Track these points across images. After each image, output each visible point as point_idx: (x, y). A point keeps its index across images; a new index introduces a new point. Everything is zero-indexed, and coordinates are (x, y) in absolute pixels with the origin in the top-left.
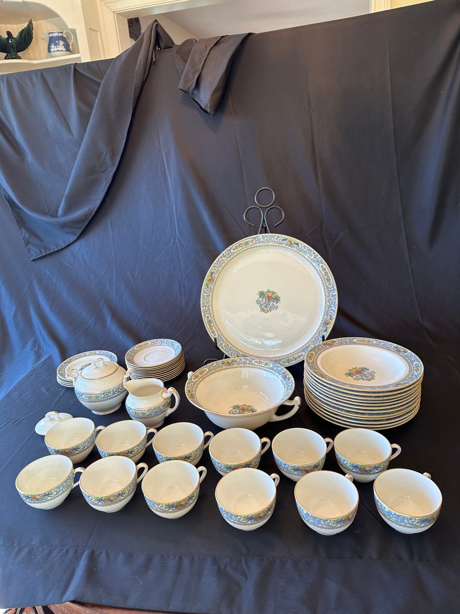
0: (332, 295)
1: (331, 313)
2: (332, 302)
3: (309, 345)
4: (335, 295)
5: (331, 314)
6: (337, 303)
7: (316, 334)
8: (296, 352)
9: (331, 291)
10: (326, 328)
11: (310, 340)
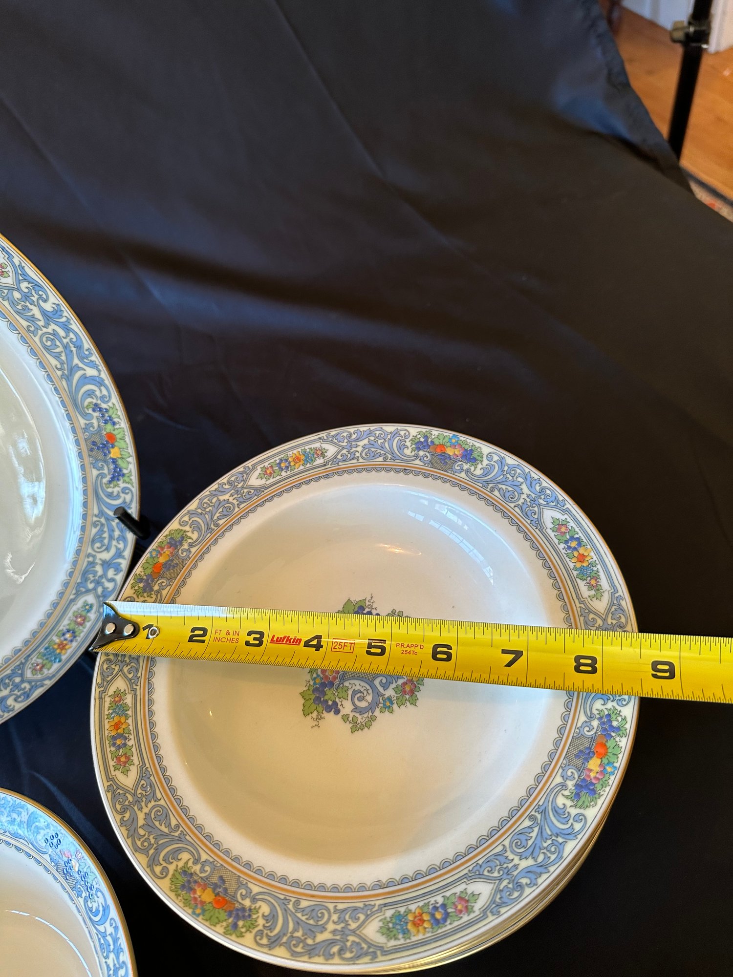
0: (44, 312)
1: (90, 394)
2: (66, 347)
3: (91, 559)
4: (57, 311)
5: (94, 401)
6: (87, 343)
7: (85, 504)
8: (59, 607)
9: (26, 297)
10: (112, 467)
11: (81, 540)
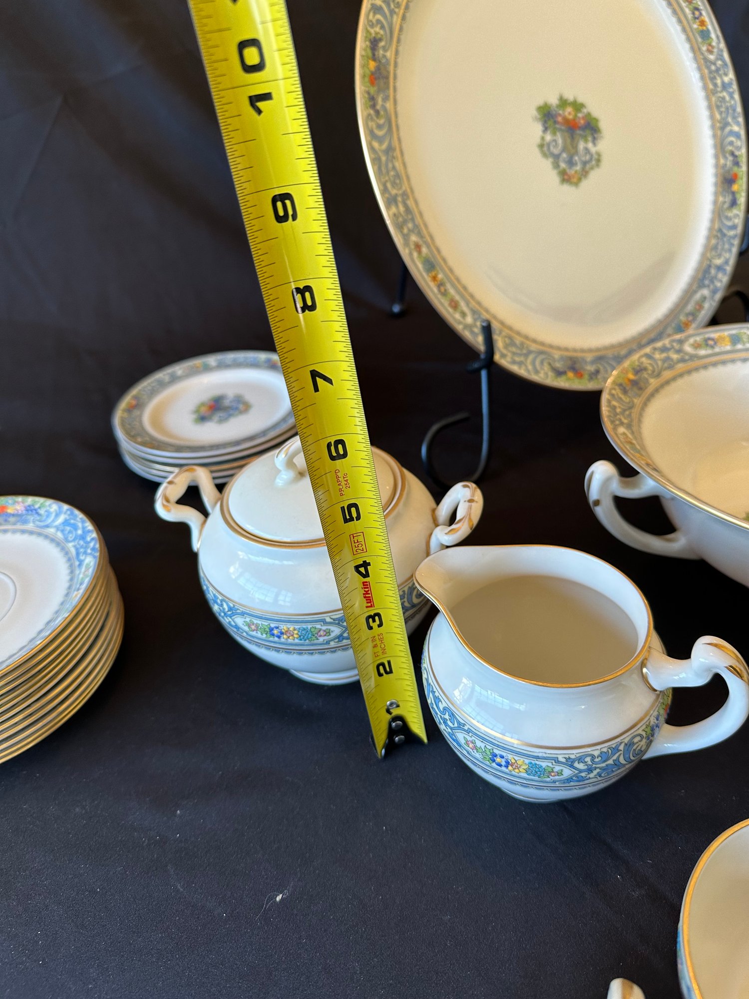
0: (723, 83)
1: (731, 143)
2: (727, 108)
4: (730, 84)
5: (732, 148)
6: (739, 109)
7: (711, 222)
9: (718, 70)
10: (731, 197)
